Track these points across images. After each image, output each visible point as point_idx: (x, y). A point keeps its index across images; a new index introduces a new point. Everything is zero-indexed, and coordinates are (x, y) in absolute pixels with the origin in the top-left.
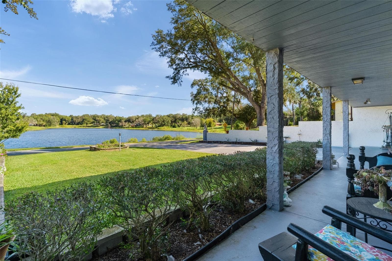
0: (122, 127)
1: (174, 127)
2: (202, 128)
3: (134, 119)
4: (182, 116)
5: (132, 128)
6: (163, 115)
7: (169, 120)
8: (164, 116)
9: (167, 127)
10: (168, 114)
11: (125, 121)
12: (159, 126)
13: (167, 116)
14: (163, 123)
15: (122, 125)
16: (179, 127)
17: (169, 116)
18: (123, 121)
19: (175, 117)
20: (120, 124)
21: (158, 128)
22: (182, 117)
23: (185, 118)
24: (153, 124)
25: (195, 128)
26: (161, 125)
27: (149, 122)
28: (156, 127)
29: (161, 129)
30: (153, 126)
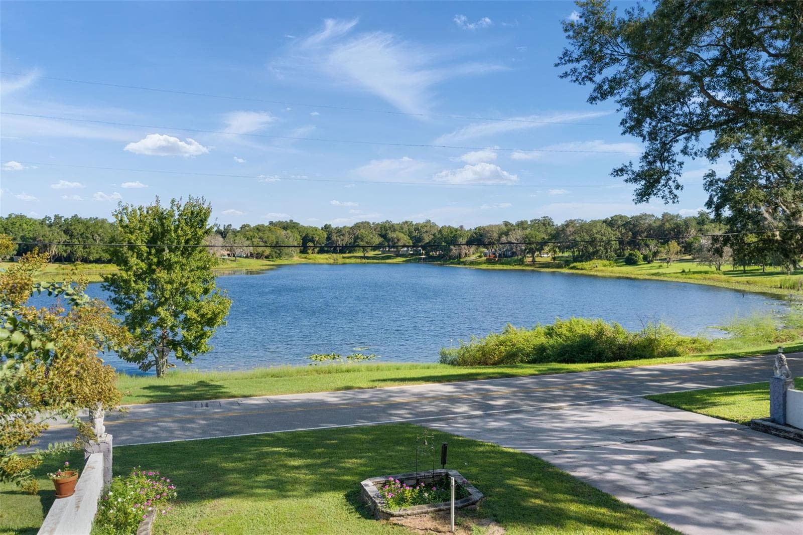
0: (458, 260)
1: (631, 261)
2: (742, 268)
3: (495, 235)
4: (658, 223)
5: (490, 267)
6: (589, 221)
7: (613, 235)
8: (594, 223)
9: (606, 262)
11: (469, 243)
12: (576, 259)
13: (605, 222)
14: (591, 250)
15: (460, 255)
16: (649, 263)
17: (610, 223)
18: (462, 241)
19: (634, 226)
20: (454, 250)
21: (572, 265)
22: (661, 226)
23: (673, 229)
24: (555, 252)
25: (713, 268)
26: (582, 257)
27: (542, 245)
28: (567, 263)
29: (582, 269)
30: (554, 259)
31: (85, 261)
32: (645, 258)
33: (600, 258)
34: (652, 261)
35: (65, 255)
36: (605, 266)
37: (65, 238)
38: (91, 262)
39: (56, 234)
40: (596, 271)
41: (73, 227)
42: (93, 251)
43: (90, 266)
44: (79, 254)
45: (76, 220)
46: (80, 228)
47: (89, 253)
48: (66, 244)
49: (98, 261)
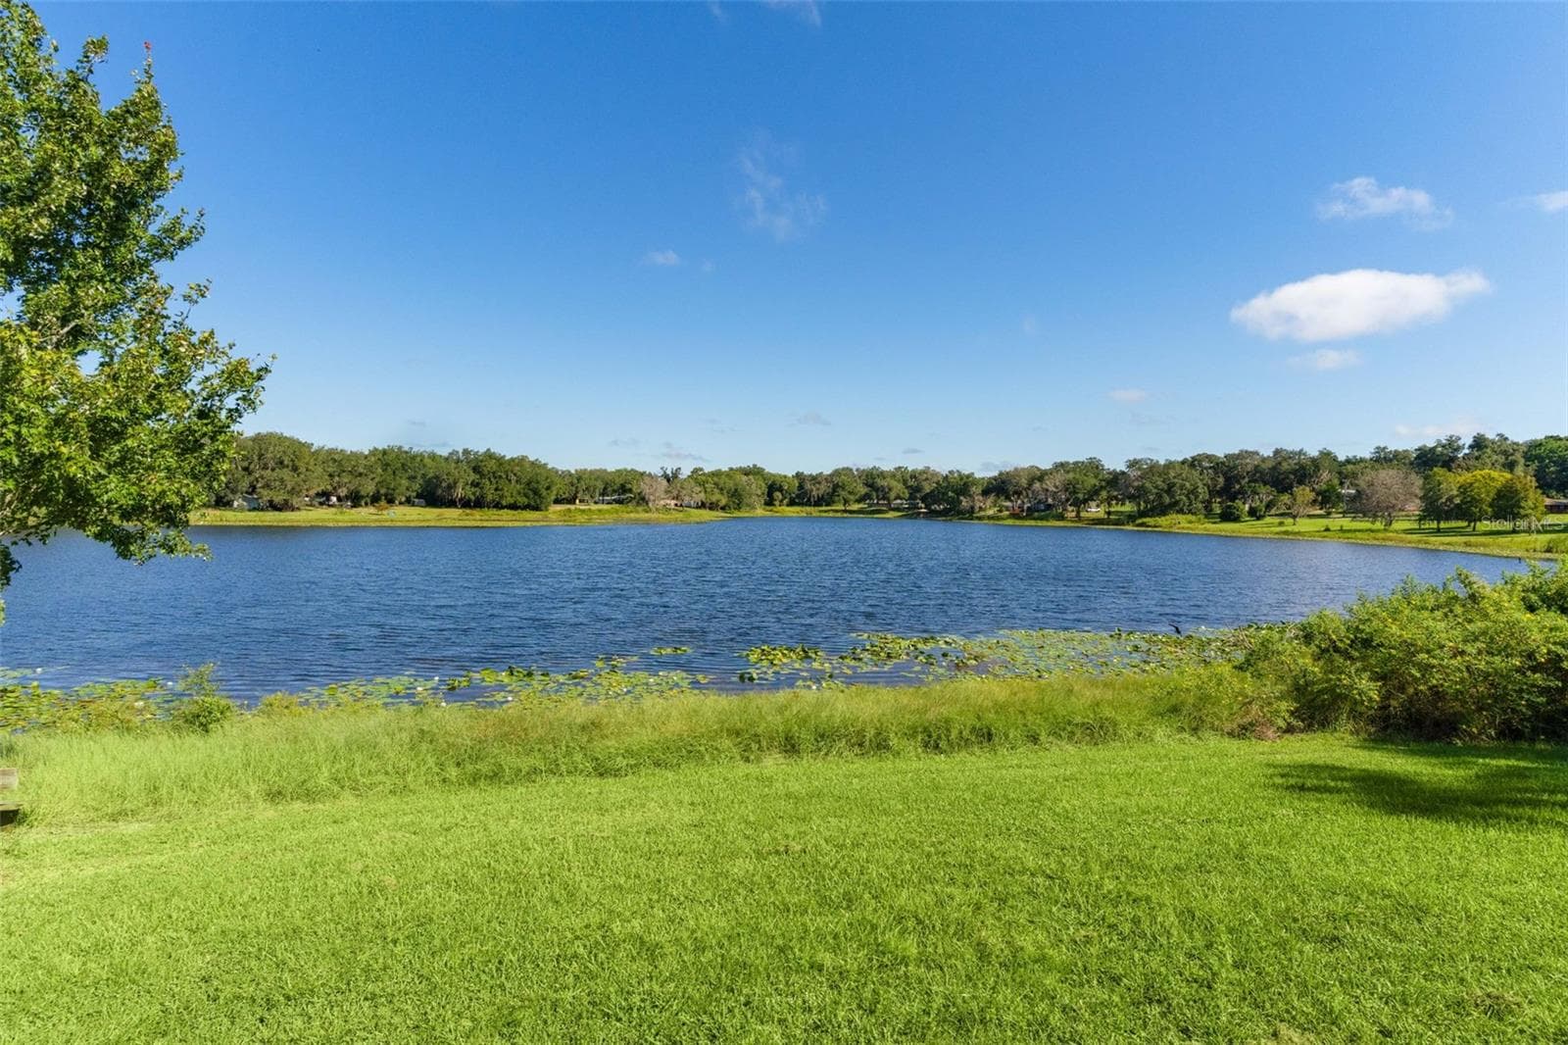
0: (970, 514)
1: (1228, 516)
3: (1024, 482)
4: (1270, 464)
5: (1018, 522)
6: (1162, 462)
7: (1201, 483)
8: (1170, 465)
9: (1190, 517)
10: (1188, 454)
11: (986, 493)
12: (1142, 514)
13: (1183, 462)
14: (1167, 500)
15: (972, 508)
16: (1258, 518)
17: (1193, 463)
18: (976, 490)
19: (1231, 469)
20: (965, 503)
21: (1139, 521)
22: (1274, 468)
23: (1294, 472)
24: (1110, 505)
25: (1379, 525)
26: (1152, 510)
27: (1093, 495)
28: (1131, 518)
29: (1156, 527)
30: (1109, 513)
31: (498, 506)
32: (1253, 512)
33: (1181, 511)
34: (1264, 516)
35: (473, 498)
36: (1190, 522)
37: (473, 477)
38: (503, 508)
39: (462, 473)
40: (1179, 528)
41: (483, 464)
42: (506, 494)
43: (501, 512)
44: (490, 498)
45: (489, 455)
46: (492, 465)
47: (502, 497)
48: (475, 484)
49: (513, 507)
